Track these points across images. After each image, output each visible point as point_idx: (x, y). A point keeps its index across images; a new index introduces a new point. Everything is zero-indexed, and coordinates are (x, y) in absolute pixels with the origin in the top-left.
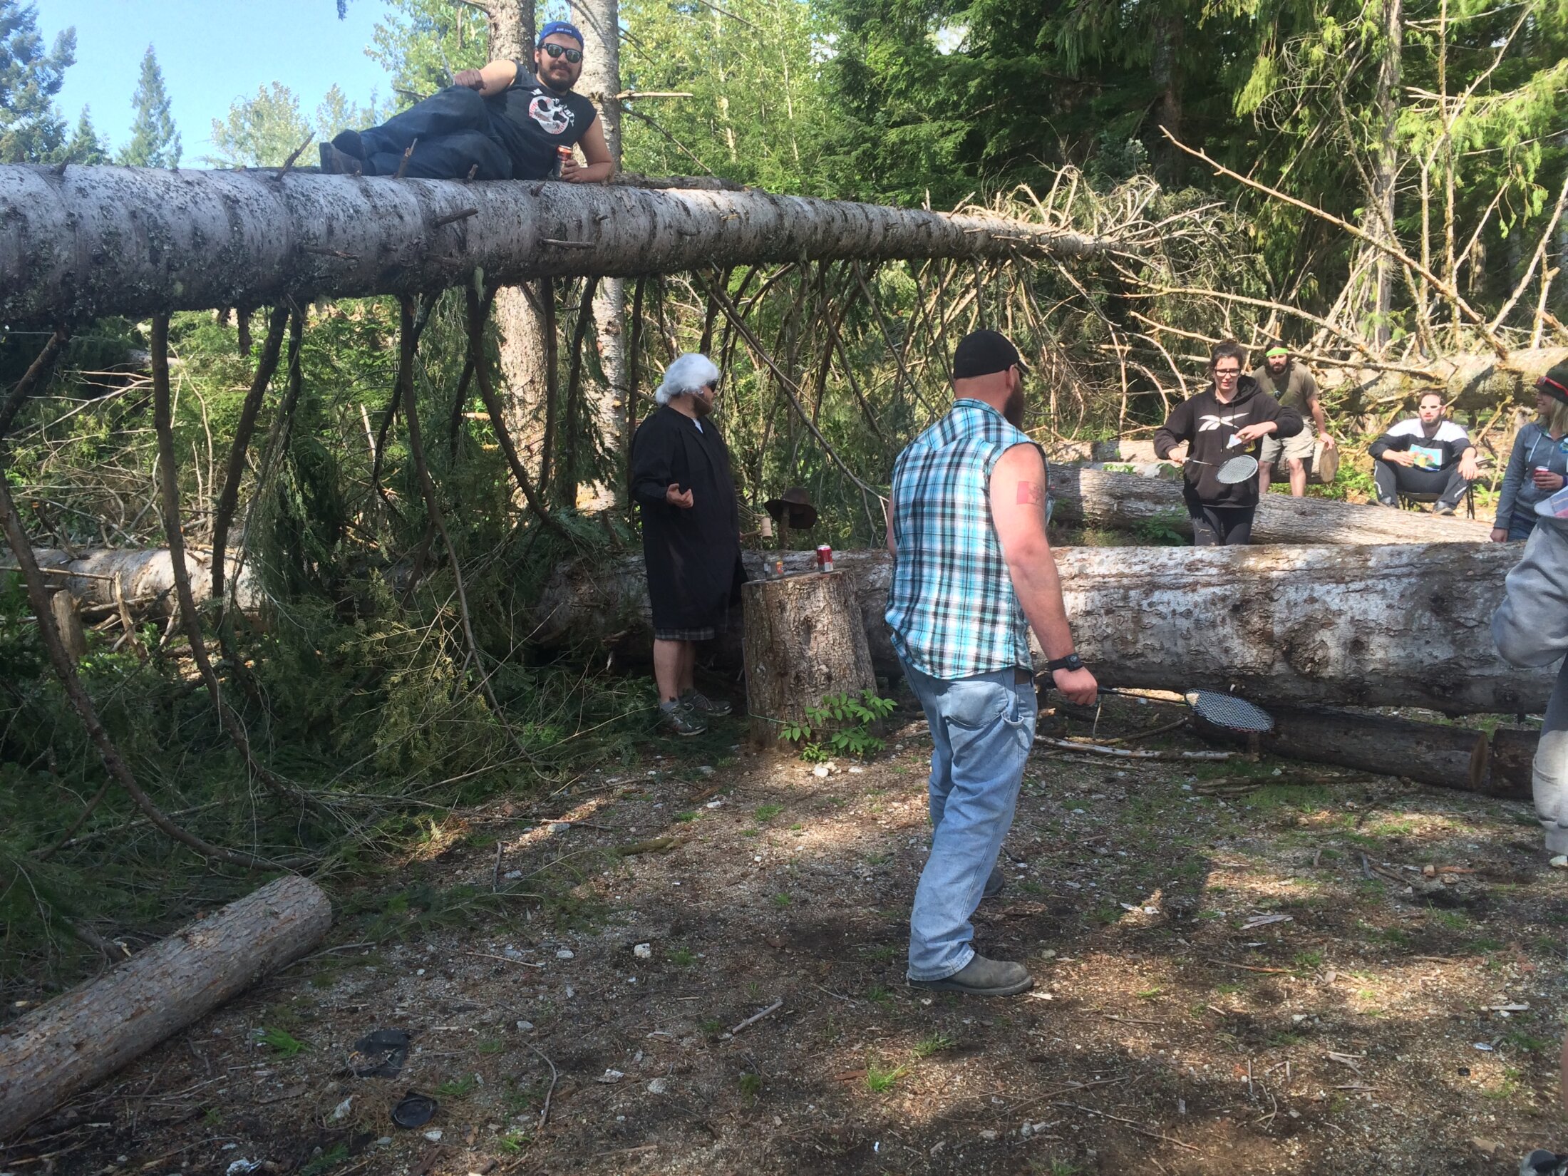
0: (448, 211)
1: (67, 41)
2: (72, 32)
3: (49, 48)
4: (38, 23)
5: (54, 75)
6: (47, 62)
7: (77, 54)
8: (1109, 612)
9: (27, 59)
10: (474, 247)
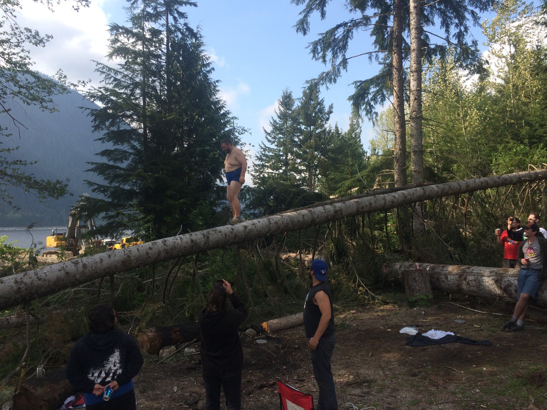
0: (339, 209)
1: (331, 107)
2: (332, 105)
3: (327, 109)
4: (324, 103)
5: (327, 116)
6: (326, 113)
7: (333, 110)
8: (475, 281)
9: (321, 113)
10: (344, 213)
